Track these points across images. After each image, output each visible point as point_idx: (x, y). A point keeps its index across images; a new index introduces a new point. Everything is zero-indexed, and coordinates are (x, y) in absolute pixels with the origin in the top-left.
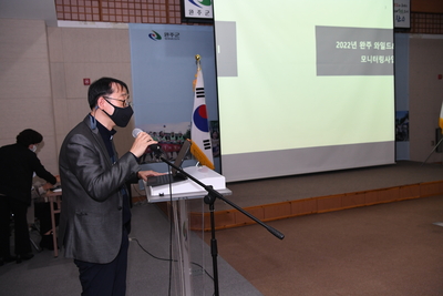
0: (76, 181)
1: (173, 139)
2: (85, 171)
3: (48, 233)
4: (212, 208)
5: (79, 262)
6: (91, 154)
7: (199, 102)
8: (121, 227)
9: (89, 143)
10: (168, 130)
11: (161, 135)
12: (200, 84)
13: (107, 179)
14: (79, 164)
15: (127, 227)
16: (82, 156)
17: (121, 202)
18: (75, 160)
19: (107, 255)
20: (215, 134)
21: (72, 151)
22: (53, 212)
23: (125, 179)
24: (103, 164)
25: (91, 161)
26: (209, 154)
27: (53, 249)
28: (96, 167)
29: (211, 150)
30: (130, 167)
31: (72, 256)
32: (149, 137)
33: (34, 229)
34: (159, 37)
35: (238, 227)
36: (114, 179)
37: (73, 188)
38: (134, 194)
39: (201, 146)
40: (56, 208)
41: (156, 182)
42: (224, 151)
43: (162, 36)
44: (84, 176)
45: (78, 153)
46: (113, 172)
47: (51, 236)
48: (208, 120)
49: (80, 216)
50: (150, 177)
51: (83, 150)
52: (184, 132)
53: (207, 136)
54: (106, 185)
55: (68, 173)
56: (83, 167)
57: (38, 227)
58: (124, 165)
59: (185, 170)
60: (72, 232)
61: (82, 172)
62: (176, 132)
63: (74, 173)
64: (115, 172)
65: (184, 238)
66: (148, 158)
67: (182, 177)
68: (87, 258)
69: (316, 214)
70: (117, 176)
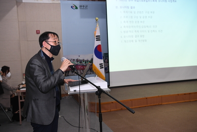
0: (33, 83)
1: (84, 63)
2: (38, 78)
3: (17, 112)
4: (99, 97)
5: (33, 124)
6: (41, 70)
7: (97, 43)
8: (55, 107)
9: (41, 64)
10: (81, 58)
11: (77, 61)
12: (98, 33)
13: (48, 82)
14: (35, 74)
15: (58, 107)
16: (37, 71)
17: (55, 94)
18: (33, 73)
19: (47, 120)
20: (106, 61)
21: (32, 68)
22: (20, 101)
23: (57, 83)
24: (47, 75)
25: (41, 73)
26: (102, 71)
27: (19, 121)
28: (43, 76)
29: (103, 69)
30: (60, 76)
31: (30, 121)
32: (69, 62)
33: (9, 110)
34: (77, 8)
35: (117, 111)
36: (52, 83)
37: (32, 86)
38: (62, 92)
39: (98, 67)
40: (21, 99)
41: (72, 84)
42: (111, 70)
43: (78, 7)
44: (37, 81)
45: (35, 69)
46: (51, 79)
47: (18, 114)
48: (102, 53)
49: (35, 100)
50: (69, 82)
51: (37, 68)
52: (90, 59)
53: (102, 61)
54: (48, 86)
55: (29, 79)
56: (37, 76)
57: (11, 109)
58: (57, 76)
59: (87, 79)
60: (30, 109)
61: (36, 79)
62: (85, 59)
63: (32, 79)
64: (52, 79)
65: (86, 114)
66: (70, 73)
67: (86, 82)
68: (38, 122)
69: (161, 104)
70: (53, 81)
